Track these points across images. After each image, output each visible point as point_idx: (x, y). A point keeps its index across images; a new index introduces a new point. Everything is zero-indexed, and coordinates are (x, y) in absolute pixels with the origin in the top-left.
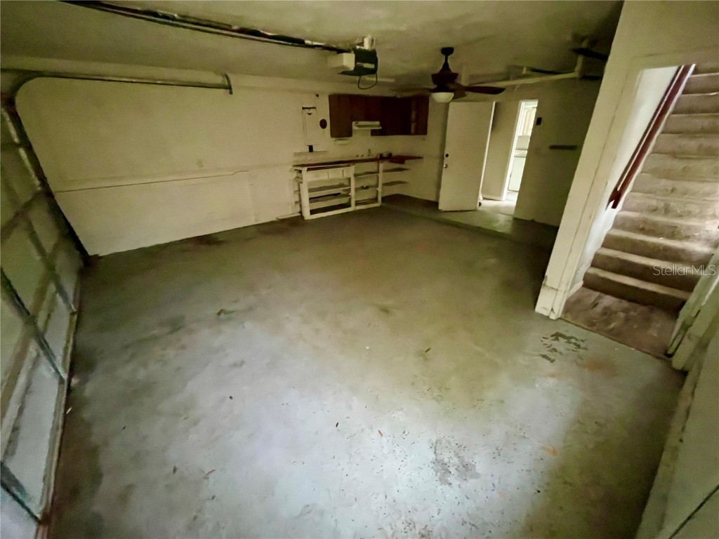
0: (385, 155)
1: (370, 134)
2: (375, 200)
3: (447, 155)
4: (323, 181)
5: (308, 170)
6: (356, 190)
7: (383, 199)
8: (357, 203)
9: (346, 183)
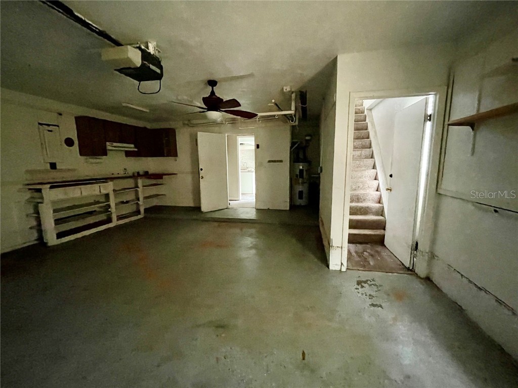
0: (141, 173)
1: (124, 155)
2: (138, 212)
3: (201, 169)
4: (73, 199)
5: (51, 187)
6: (116, 204)
7: (146, 210)
8: (120, 218)
9: (103, 200)
